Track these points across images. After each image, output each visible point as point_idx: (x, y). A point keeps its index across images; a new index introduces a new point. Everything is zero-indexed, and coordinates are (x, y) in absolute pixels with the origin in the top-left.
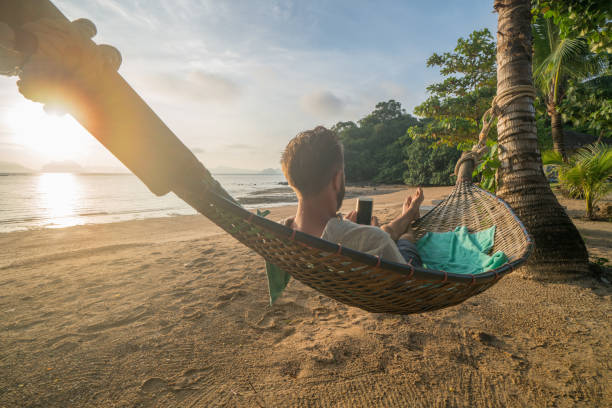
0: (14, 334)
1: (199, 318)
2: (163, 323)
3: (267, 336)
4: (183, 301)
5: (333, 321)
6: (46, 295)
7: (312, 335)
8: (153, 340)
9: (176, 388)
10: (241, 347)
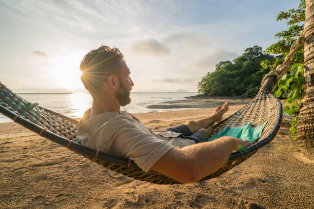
2: (67, 167)
3: (114, 182)
8: (56, 176)
9: (47, 203)
10: (95, 186)
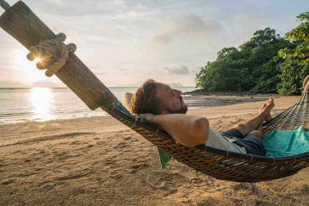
0: (23, 179)
1: (119, 178)
2: (99, 179)
3: (159, 192)
4: (111, 168)
5: (203, 187)
6: (37, 159)
7: (188, 195)
8: (93, 188)
10: (142, 197)
